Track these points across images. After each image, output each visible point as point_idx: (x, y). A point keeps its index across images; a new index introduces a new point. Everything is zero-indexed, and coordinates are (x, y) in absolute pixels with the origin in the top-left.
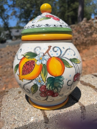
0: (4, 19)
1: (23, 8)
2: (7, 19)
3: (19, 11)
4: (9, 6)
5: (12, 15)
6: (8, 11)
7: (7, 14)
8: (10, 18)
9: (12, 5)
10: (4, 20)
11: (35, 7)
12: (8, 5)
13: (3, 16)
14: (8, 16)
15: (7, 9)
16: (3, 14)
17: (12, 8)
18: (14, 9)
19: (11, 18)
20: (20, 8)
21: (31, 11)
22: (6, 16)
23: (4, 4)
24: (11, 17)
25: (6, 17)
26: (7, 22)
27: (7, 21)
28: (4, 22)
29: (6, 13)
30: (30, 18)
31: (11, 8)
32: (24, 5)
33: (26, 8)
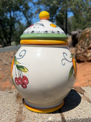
0: (28, 17)
1: (48, 5)
2: (31, 17)
3: (45, 8)
4: (34, 4)
5: (36, 13)
6: (33, 9)
7: (31, 13)
8: (33, 16)
9: (38, 2)
10: (27, 19)
11: (62, 3)
12: (33, 2)
13: (27, 14)
14: (32, 14)
15: (32, 7)
16: (27, 13)
17: (37, 6)
18: (38, 7)
19: (35, 17)
20: (45, 6)
21: (58, 8)
22: (30, 14)
23: (29, 2)
24: (35, 15)
25: (29, 16)
26: (30, 21)
27: (31, 19)
28: (27, 21)
29: (30, 11)
30: (55, 15)
31: (35, 6)
32: (50, 2)
33: (52, 5)
